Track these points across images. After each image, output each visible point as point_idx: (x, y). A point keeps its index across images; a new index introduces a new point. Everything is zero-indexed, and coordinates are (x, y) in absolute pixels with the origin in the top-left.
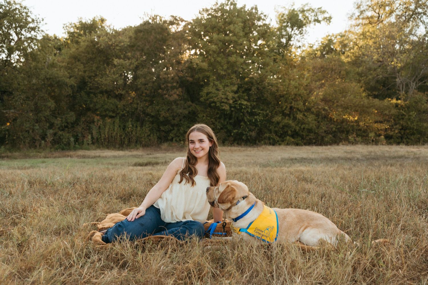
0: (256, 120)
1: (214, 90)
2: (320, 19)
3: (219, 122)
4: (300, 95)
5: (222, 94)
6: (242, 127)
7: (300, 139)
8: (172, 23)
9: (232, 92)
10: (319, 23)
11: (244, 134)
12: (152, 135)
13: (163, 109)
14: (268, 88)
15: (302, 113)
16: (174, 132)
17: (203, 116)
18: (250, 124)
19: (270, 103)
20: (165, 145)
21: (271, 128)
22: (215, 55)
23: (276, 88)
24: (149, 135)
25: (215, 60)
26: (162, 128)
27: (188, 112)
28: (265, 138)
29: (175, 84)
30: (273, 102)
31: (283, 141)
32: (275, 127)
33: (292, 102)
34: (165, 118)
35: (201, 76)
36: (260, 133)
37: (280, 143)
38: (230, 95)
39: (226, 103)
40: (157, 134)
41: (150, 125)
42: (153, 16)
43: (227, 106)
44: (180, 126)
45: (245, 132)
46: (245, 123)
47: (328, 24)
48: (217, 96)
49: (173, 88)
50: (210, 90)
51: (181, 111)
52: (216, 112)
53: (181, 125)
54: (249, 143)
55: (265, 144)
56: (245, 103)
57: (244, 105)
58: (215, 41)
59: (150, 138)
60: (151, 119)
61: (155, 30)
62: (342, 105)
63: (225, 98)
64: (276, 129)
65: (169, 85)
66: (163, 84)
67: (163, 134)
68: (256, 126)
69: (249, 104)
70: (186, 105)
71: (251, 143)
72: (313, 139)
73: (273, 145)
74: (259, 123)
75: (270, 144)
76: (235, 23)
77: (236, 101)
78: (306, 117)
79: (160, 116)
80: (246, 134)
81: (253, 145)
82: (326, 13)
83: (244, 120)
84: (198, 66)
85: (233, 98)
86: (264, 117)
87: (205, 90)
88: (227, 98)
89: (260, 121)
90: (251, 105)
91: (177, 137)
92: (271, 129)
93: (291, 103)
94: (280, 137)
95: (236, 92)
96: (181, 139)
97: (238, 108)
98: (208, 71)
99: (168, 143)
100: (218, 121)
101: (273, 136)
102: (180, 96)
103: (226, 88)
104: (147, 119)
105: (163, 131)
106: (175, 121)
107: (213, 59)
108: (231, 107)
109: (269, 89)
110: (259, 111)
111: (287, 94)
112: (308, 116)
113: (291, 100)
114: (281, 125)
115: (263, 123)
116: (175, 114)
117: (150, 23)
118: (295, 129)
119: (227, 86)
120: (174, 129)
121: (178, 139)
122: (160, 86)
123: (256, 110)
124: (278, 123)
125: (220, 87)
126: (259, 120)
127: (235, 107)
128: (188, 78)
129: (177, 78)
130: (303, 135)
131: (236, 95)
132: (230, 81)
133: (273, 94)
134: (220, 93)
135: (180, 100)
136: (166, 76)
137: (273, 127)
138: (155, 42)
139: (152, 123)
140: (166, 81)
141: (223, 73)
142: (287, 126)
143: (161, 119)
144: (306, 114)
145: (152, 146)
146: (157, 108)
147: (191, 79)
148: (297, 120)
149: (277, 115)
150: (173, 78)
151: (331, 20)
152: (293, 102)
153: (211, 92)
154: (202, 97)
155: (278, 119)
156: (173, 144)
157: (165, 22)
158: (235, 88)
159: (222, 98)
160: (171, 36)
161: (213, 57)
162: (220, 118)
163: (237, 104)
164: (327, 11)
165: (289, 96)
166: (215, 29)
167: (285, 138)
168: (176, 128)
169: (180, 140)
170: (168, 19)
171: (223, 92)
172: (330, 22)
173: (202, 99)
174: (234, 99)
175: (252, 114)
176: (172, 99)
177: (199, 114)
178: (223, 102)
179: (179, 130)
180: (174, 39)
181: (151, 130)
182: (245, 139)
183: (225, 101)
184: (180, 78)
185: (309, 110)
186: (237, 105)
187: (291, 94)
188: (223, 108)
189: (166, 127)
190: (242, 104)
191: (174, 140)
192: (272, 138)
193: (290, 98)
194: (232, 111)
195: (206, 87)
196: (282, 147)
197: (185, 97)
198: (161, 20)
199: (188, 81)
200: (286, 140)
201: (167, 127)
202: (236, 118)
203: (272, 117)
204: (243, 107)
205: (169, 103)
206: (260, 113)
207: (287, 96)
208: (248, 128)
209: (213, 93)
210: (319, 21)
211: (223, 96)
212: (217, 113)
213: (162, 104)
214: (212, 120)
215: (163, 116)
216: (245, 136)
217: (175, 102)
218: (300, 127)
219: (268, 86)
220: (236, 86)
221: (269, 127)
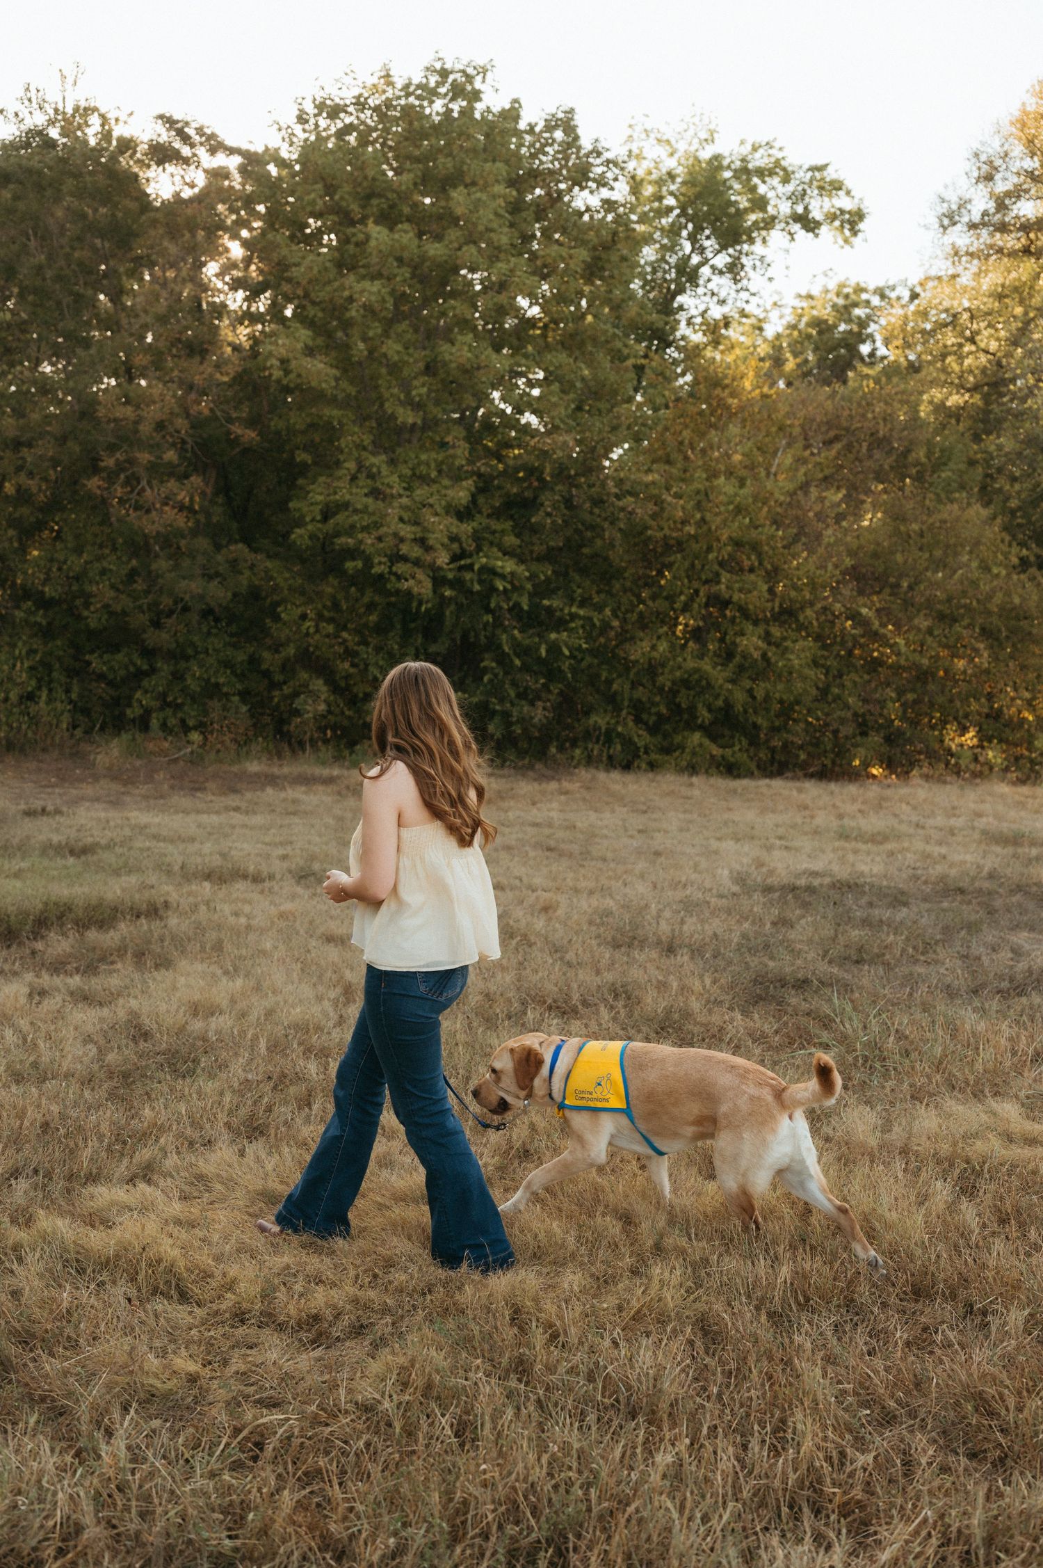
0: (554, 649)
1: (358, 496)
2: (816, 214)
3: (378, 649)
4: (755, 547)
5: (401, 520)
6: (486, 679)
7: (745, 742)
8: (162, 154)
9: (447, 513)
10: (811, 235)
11: (494, 713)
12: (44, 695)
13: (103, 572)
14: (620, 504)
15: (760, 630)
16: (158, 682)
17: (304, 617)
18: (525, 668)
19: (619, 574)
20: (110, 752)
21: (615, 686)
22: (376, 330)
23: (651, 507)
24: (31, 697)
25: (371, 352)
26: (96, 663)
27: (229, 594)
28: (587, 735)
29: (171, 455)
30: (632, 570)
31: (667, 751)
32: (634, 685)
33: (718, 575)
34: (112, 614)
35: (298, 420)
36: (568, 707)
37: (654, 756)
38: (440, 526)
39: (417, 563)
40: (68, 691)
41: (37, 643)
42: (69, 111)
43: (420, 575)
44: (187, 658)
45: (502, 701)
46: (502, 659)
47: (846, 241)
48: (377, 525)
49: (159, 471)
50: (343, 495)
51: (196, 586)
52: (366, 600)
53: (190, 651)
54: (511, 755)
55: (590, 761)
56: (508, 566)
57: (503, 577)
58: (374, 260)
59: (33, 709)
60: (40, 618)
61: (77, 175)
62: (929, 603)
63: (415, 540)
64: (640, 693)
65: (144, 457)
66: (112, 448)
67: (101, 689)
68: (552, 674)
69: (524, 572)
70: (219, 558)
71: (522, 754)
72: (801, 747)
73: (627, 767)
74: (565, 666)
75: (611, 763)
76: (474, 184)
77: (463, 554)
78: (777, 646)
79: (87, 605)
80: (506, 715)
81: (531, 767)
82: (841, 193)
83: (499, 646)
84: (287, 372)
85: (454, 539)
86: (589, 638)
87: (318, 494)
88: (422, 542)
89: (572, 657)
90: (533, 577)
91: (169, 711)
92: (616, 693)
93: (716, 579)
94: (653, 730)
95: (463, 514)
96: (191, 723)
97: (477, 587)
98: (333, 401)
99: (125, 736)
100: (374, 641)
101: (625, 725)
102: (191, 509)
103: (420, 492)
104: (19, 614)
105: (101, 677)
106: (165, 636)
107: (361, 345)
108: (439, 581)
109: (623, 509)
110: (574, 610)
111: (695, 538)
112: (788, 643)
113: (716, 567)
114: (665, 680)
115: (584, 664)
116: (166, 602)
117: (51, 144)
118: (726, 701)
119: (425, 479)
120: (153, 670)
121: (172, 722)
122: (97, 459)
123: (556, 603)
124: (652, 669)
125: (392, 481)
126: (567, 652)
127: (457, 584)
128: (237, 429)
129: (181, 423)
130: (755, 726)
131: (466, 528)
132: (440, 457)
133: (636, 534)
134: (393, 512)
135: (195, 533)
136: (129, 411)
137: (627, 687)
138: (79, 239)
139: (47, 633)
140: (126, 437)
141: (408, 417)
142: (695, 684)
143: (94, 620)
144: (776, 632)
145: (44, 750)
146: (76, 563)
147: (250, 435)
148: (738, 659)
149: (644, 627)
150: (160, 426)
151: (861, 226)
152: (725, 577)
153: (346, 505)
154: (300, 523)
155: (653, 647)
156: (151, 746)
157: (127, 145)
158: (461, 494)
159: (402, 540)
160: (159, 215)
161: (365, 339)
162: (380, 629)
163: (470, 567)
164: (848, 184)
165: (710, 549)
166: (375, 202)
167: (678, 739)
168: (164, 668)
169: (186, 729)
170: (145, 130)
171: (405, 508)
172: (855, 233)
173: (299, 536)
174: (455, 546)
175: (536, 620)
176: (151, 525)
177: (283, 601)
178: (405, 559)
179: (178, 676)
180: (173, 232)
181: (42, 672)
182: (498, 735)
183: (416, 552)
184: (197, 424)
185: (787, 614)
186: (468, 576)
187: (718, 540)
188: (405, 585)
189: (119, 657)
190: (493, 572)
191: (154, 723)
192: (619, 735)
193: (711, 556)
194: (443, 602)
195: (322, 479)
196: (670, 781)
197: (215, 519)
198: (107, 136)
199: (234, 442)
200: (682, 747)
201: (122, 661)
202: (458, 636)
203: (625, 637)
204: (500, 585)
205: (139, 547)
206: (573, 617)
207: (695, 547)
208: (514, 684)
209: (356, 511)
210: (810, 225)
211: (407, 531)
212: (371, 607)
213: (101, 546)
214: (345, 635)
215: (106, 606)
216: (497, 719)
217: (168, 540)
218: (750, 692)
219: (618, 497)
220: (469, 483)
221: (609, 682)
